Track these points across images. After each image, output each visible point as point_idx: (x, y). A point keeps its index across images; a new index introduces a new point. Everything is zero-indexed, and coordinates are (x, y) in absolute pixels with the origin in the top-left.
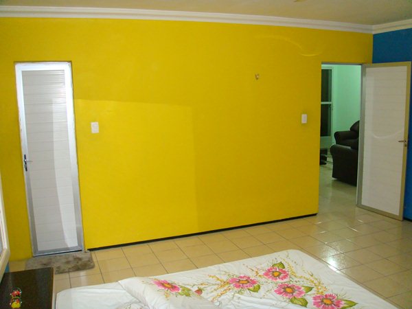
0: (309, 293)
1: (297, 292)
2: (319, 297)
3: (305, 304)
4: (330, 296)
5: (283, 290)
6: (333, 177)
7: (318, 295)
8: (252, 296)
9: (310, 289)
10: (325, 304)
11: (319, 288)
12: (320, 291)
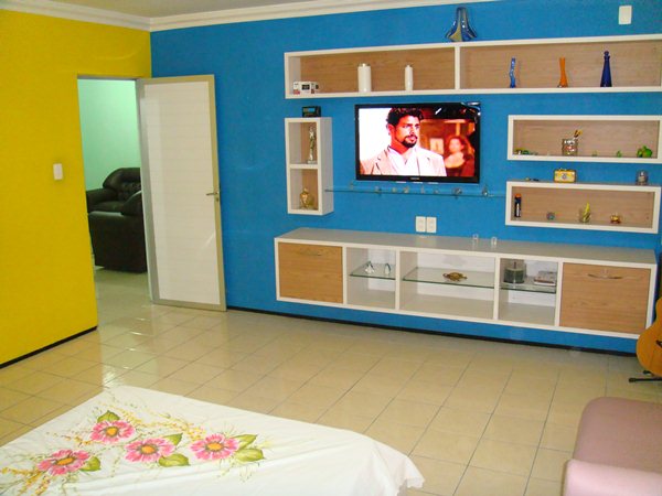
0: (180, 443)
1: (161, 448)
2: (199, 444)
3: (185, 462)
4: (213, 437)
5: (138, 453)
6: (97, 264)
7: (196, 442)
8: (94, 479)
9: (179, 438)
10: (214, 451)
11: (191, 431)
12: (195, 435)
